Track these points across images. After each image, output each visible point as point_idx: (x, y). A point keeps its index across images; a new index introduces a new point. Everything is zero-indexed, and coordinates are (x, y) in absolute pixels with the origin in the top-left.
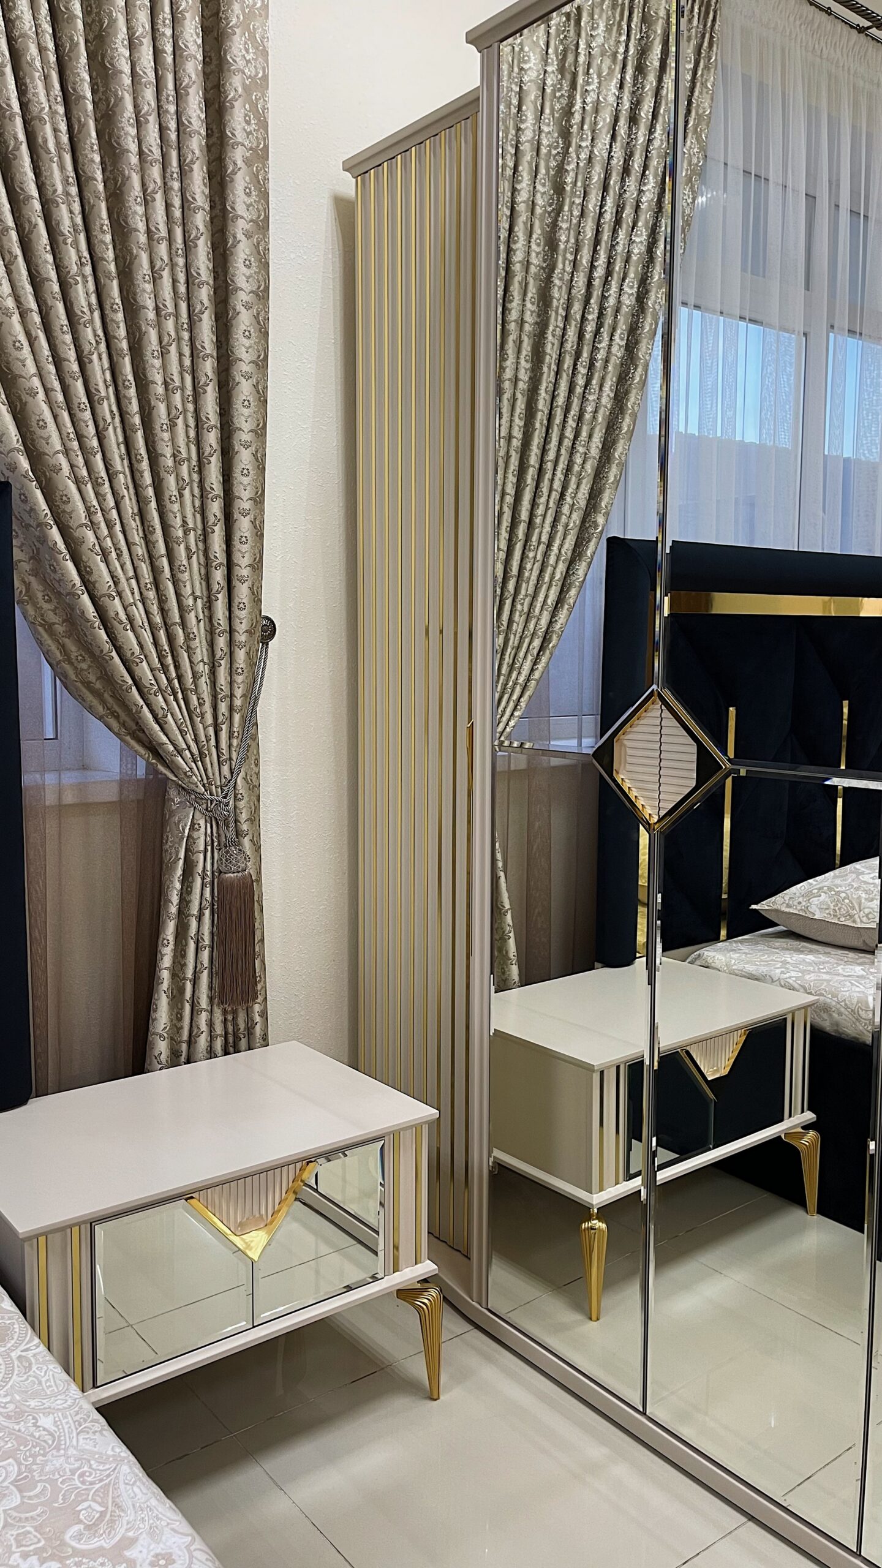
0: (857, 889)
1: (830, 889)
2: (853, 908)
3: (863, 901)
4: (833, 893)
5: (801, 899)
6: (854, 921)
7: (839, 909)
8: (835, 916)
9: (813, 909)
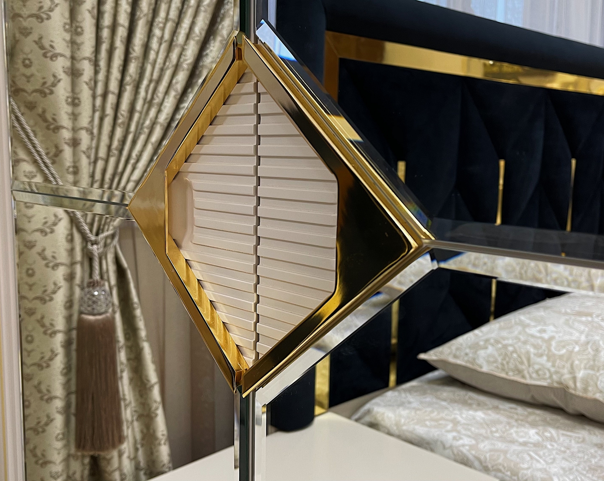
0: (525, 343)
1: (497, 342)
2: (522, 363)
3: (532, 356)
4: (500, 346)
5: (468, 351)
6: (524, 377)
7: (508, 363)
8: (503, 370)
9: (481, 361)
